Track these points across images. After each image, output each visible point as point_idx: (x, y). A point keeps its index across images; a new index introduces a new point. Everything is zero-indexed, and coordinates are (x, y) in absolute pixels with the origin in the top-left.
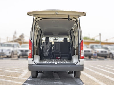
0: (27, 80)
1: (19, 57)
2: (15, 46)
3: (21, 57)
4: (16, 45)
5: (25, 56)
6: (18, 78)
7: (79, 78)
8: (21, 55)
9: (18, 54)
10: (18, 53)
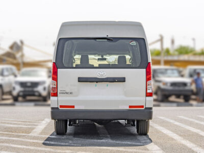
0: (49, 138)
1: (16, 99)
2: (6, 73)
3: (20, 99)
4: (7, 70)
5: (29, 98)
6: (30, 135)
7: (146, 134)
8: (21, 94)
9: (15, 93)
10: (14, 89)
